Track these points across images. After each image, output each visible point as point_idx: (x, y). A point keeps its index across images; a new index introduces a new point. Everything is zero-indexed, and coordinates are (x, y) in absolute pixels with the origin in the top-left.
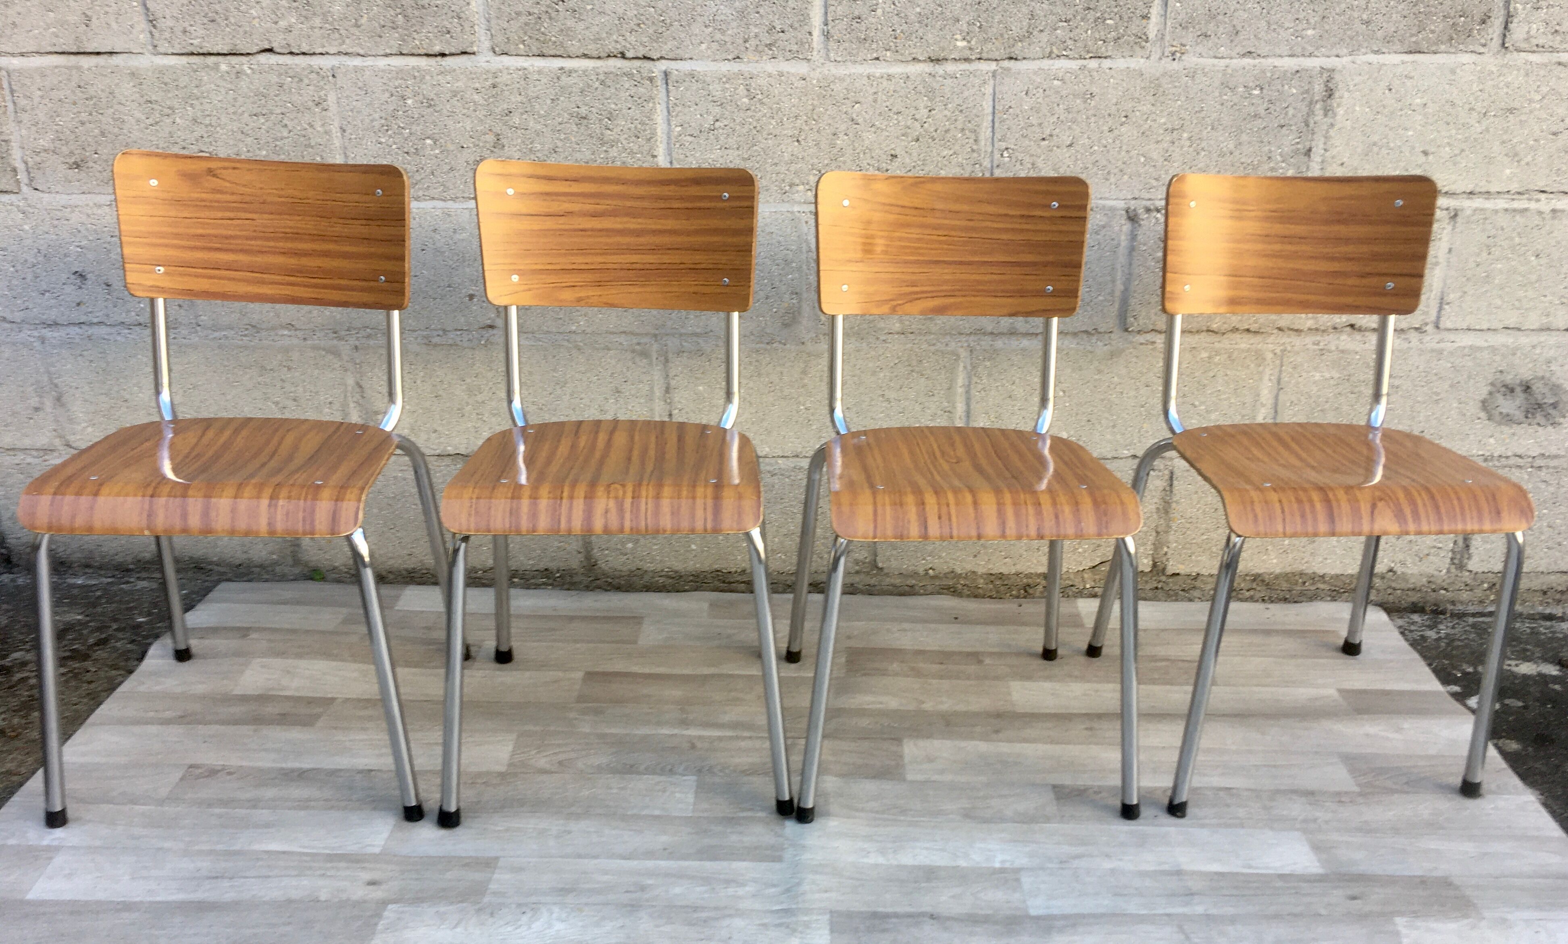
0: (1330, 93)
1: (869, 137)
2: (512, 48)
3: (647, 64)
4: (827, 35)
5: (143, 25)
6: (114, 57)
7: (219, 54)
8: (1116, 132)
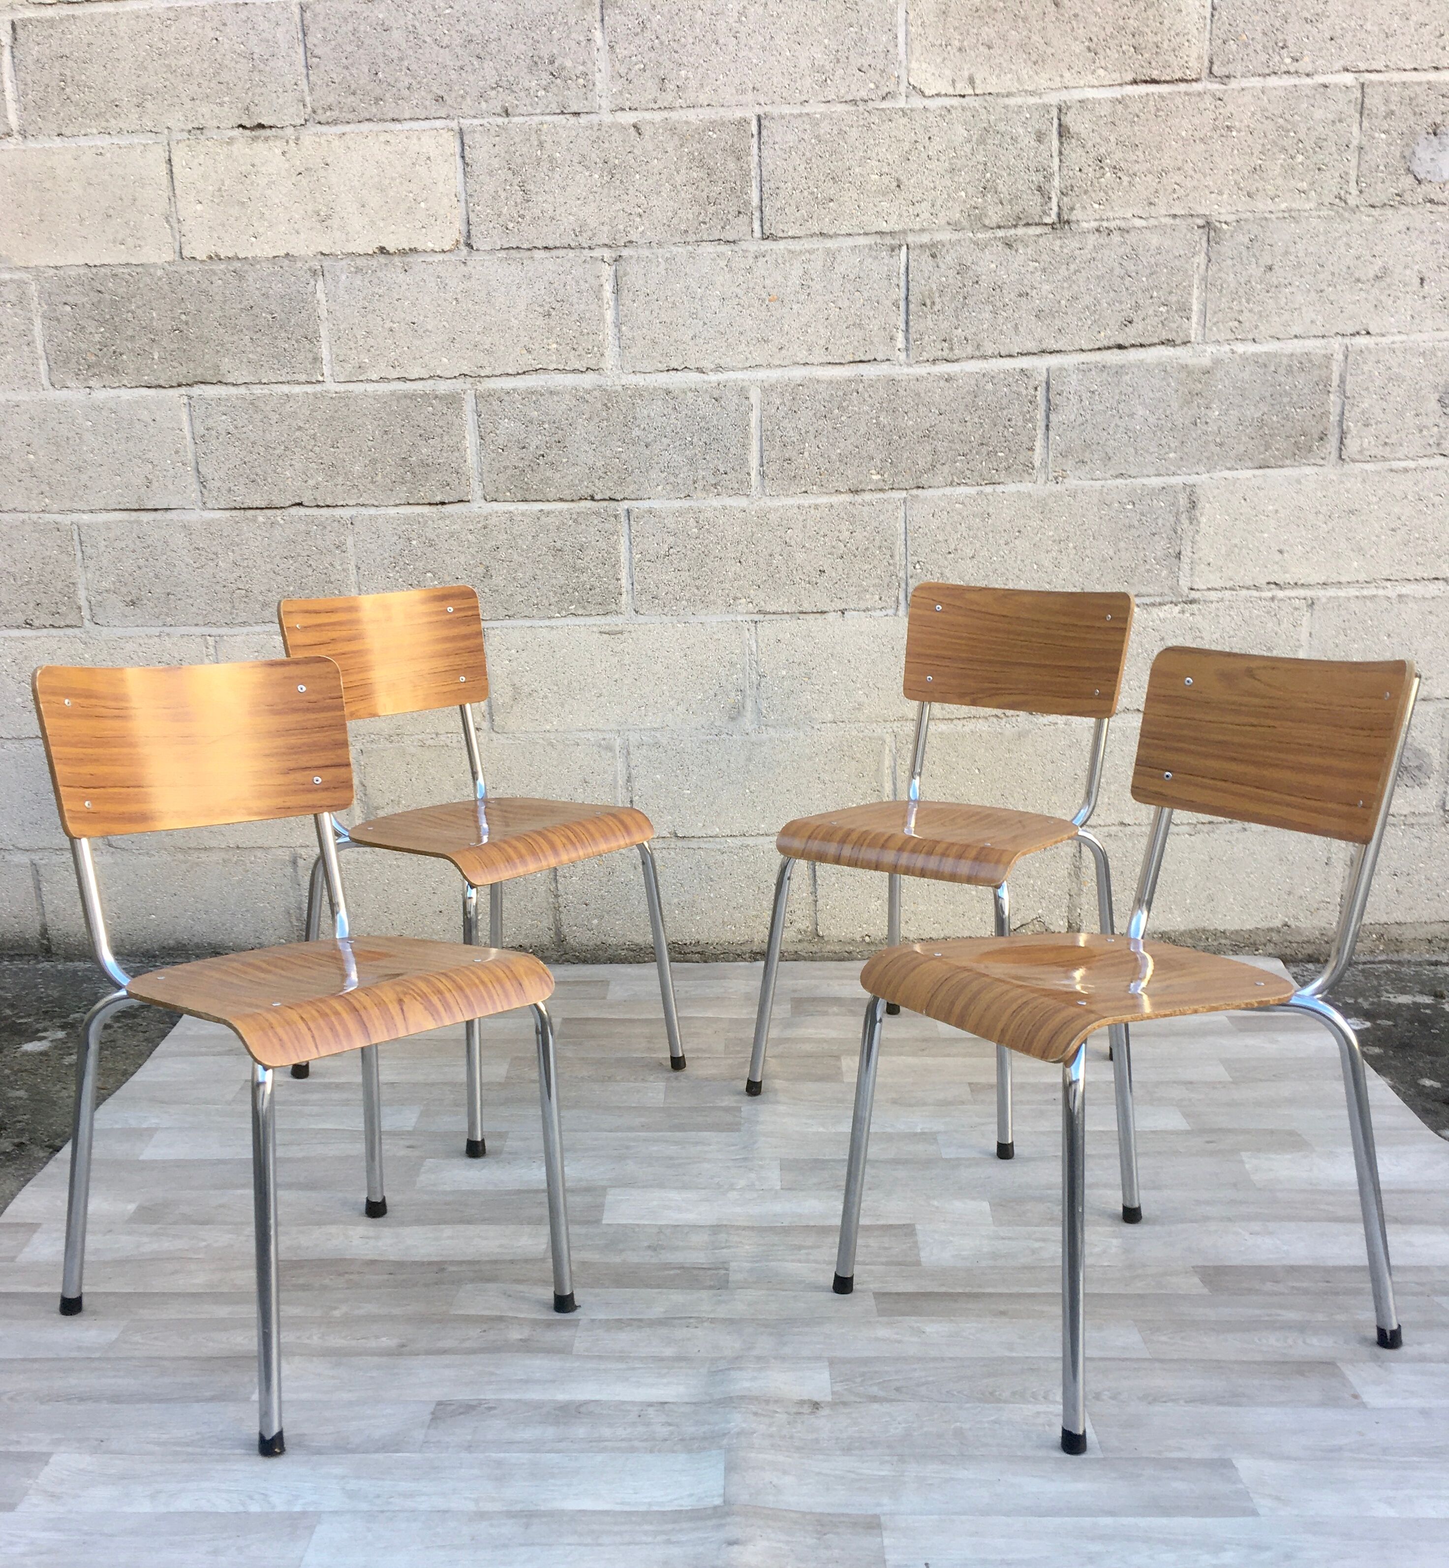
0: (1193, 505)
1: (800, 556)
2: (501, 496)
3: (613, 504)
4: (763, 475)
5: (196, 486)
6: (169, 512)
7: (257, 508)
8: (1012, 545)
